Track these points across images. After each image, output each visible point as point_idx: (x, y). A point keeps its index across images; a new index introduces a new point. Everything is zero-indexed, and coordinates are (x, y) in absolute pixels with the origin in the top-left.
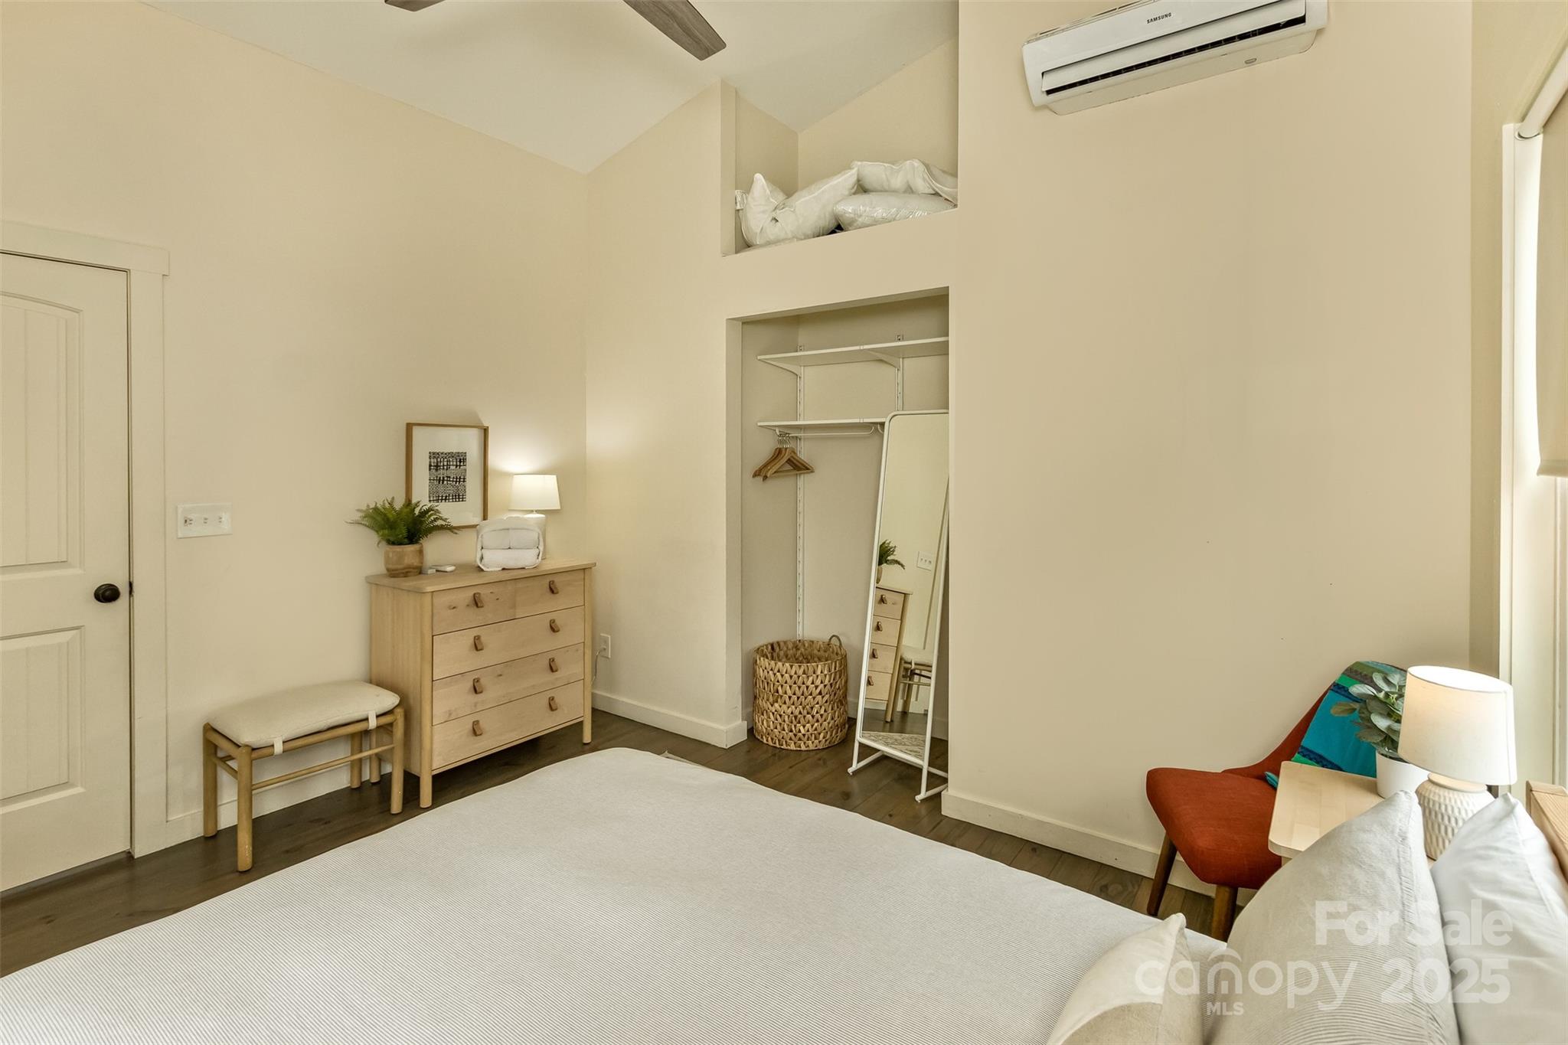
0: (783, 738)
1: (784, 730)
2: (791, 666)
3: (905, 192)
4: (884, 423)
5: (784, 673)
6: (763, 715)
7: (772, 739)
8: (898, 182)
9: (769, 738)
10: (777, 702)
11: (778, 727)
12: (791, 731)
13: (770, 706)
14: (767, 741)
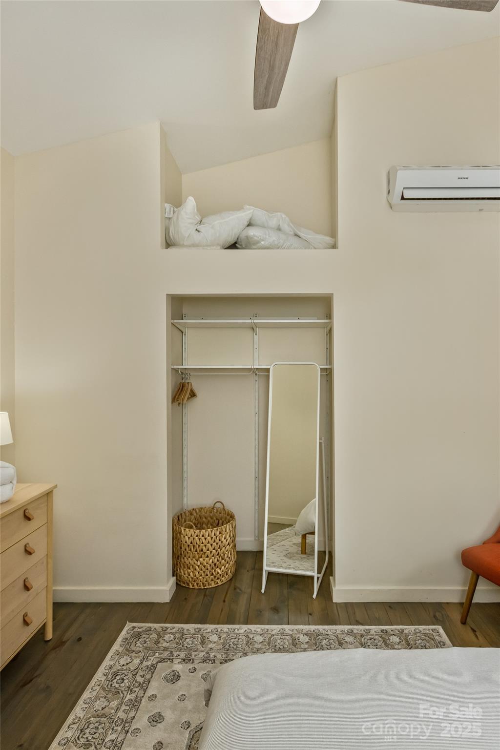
0: (206, 581)
1: (207, 575)
2: (212, 531)
3: (277, 229)
4: (269, 369)
5: (207, 536)
6: (189, 569)
7: (197, 584)
8: (273, 223)
9: (195, 584)
10: (201, 557)
11: (203, 574)
12: (212, 574)
13: (196, 562)
14: (193, 586)
